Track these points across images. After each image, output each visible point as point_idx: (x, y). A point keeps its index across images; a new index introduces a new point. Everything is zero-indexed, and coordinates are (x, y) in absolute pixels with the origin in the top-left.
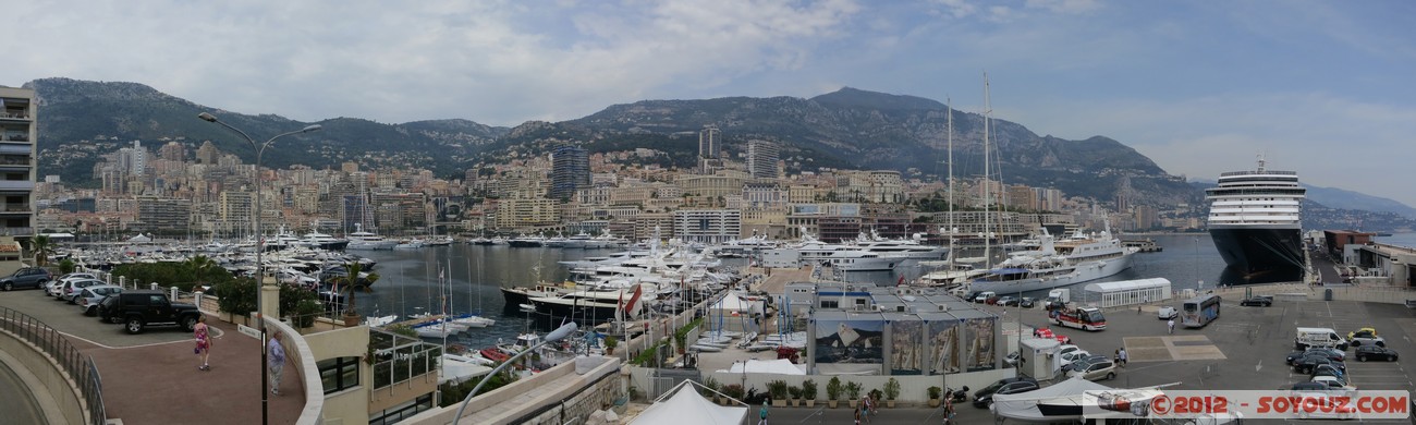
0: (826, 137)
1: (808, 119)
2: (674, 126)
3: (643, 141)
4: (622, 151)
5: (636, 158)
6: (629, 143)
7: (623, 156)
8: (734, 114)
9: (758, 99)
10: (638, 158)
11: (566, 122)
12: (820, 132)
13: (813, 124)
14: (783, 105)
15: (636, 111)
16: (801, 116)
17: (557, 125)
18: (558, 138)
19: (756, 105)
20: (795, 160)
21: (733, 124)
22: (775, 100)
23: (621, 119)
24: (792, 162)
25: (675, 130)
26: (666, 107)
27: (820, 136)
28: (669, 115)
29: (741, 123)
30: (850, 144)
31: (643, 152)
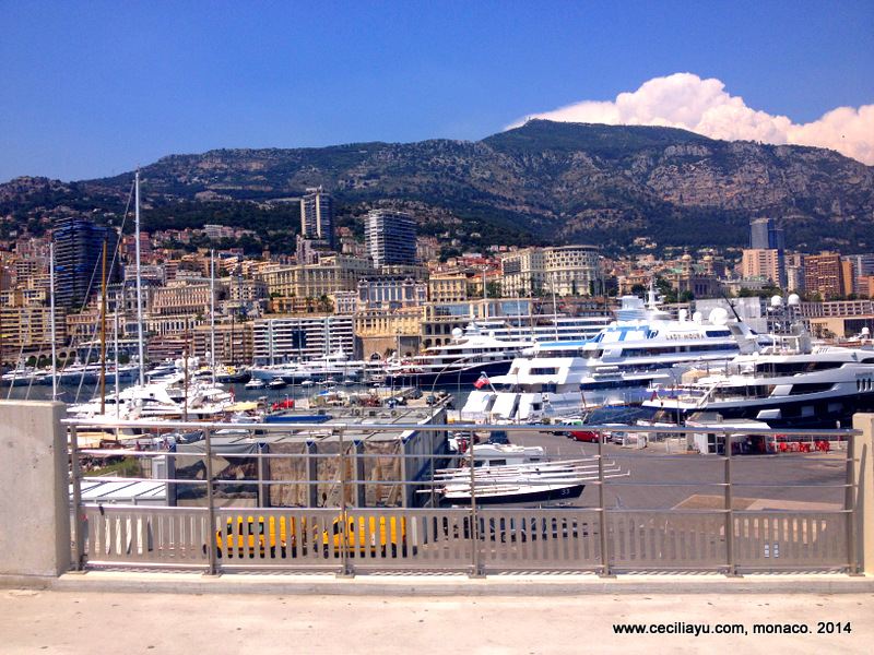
0: (504, 199)
1: (476, 174)
2: (269, 188)
3: (215, 213)
4: (181, 229)
5: (205, 241)
6: (193, 217)
7: (183, 237)
8: (363, 169)
9: (398, 146)
10: (209, 240)
11: (90, 182)
12: (494, 192)
13: (483, 180)
14: (437, 153)
15: (206, 166)
16: (466, 170)
17: (73, 185)
18: (76, 207)
19: (395, 155)
20: (453, 236)
21: (362, 185)
22: (425, 145)
23: (183, 179)
24: (449, 240)
25: (270, 196)
26: (256, 159)
27: (495, 198)
28: (259, 172)
29: (374, 183)
30: (542, 207)
31: (214, 230)
